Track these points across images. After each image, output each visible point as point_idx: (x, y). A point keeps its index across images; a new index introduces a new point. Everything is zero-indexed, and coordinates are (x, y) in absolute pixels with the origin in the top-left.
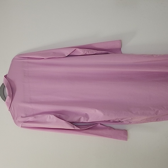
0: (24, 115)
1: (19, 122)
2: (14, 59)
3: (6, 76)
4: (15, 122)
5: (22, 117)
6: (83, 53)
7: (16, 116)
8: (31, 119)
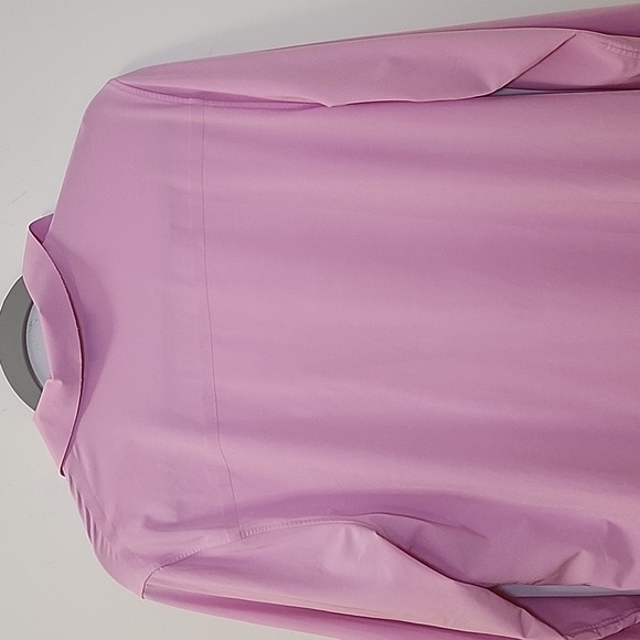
0: (164, 514)
1: (129, 556)
2: (100, 102)
3: (39, 231)
4: (102, 554)
5: (153, 525)
6: (626, 70)
7: (109, 517)
8: (211, 543)
